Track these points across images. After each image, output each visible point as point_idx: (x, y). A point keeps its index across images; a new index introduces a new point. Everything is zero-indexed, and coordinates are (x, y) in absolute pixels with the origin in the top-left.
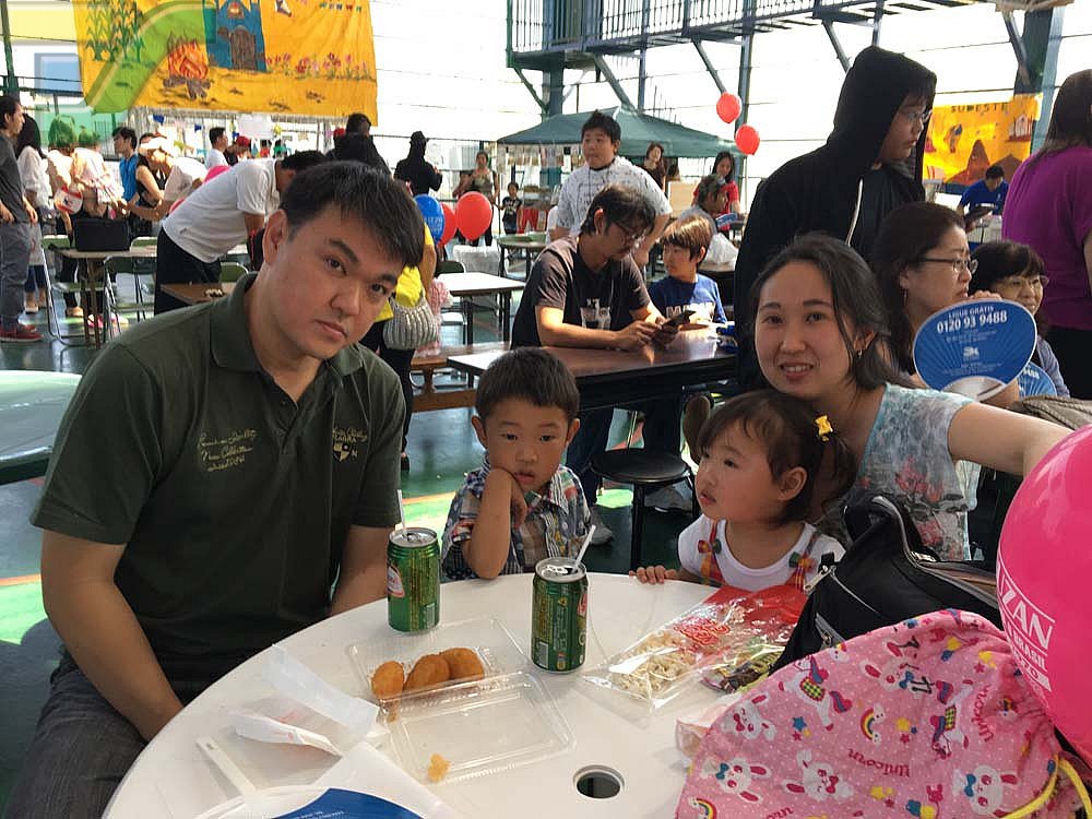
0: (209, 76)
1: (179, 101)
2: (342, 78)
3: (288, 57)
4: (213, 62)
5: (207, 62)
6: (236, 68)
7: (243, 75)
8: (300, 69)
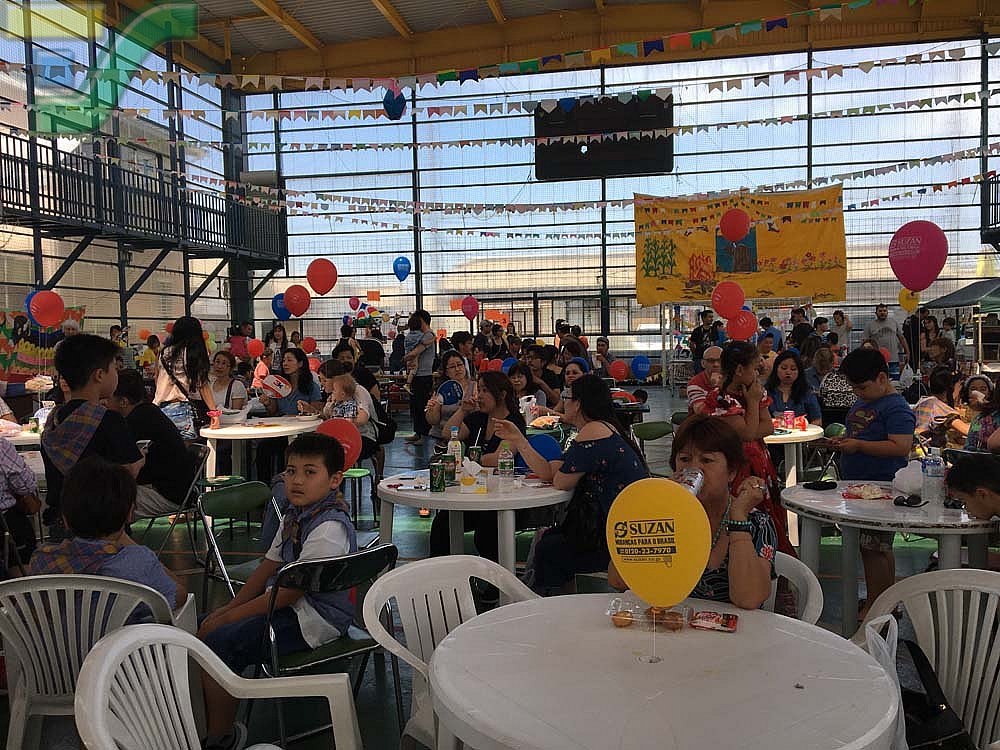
0: (716, 279)
1: (695, 295)
2: (816, 268)
3: (774, 260)
4: (718, 269)
5: (715, 270)
6: (735, 272)
7: (740, 275)
8: (783, 266)
